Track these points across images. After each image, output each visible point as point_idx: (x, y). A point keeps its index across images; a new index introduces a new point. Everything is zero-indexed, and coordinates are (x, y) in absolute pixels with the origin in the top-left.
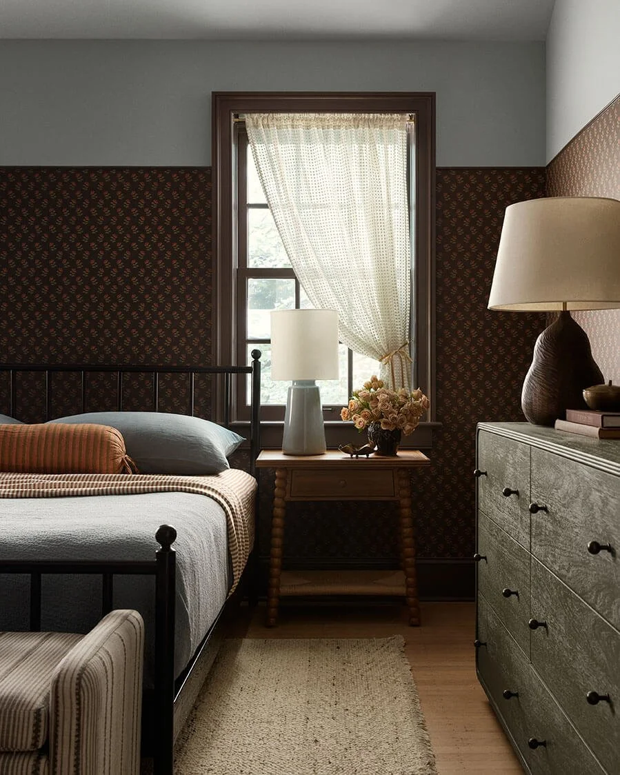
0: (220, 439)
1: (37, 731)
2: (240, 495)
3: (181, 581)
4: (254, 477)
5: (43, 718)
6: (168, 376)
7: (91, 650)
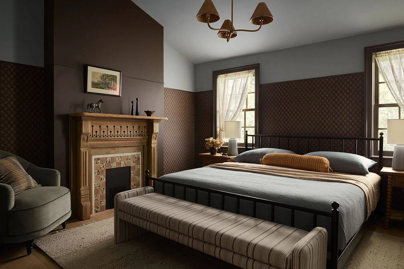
0: (366, 163)
1: (287, 264)
2: (373, 184)
3: (342, 220)
4: (380, 176)
5: (289, 261)
6: (348, 140)
7: (305, 243)
